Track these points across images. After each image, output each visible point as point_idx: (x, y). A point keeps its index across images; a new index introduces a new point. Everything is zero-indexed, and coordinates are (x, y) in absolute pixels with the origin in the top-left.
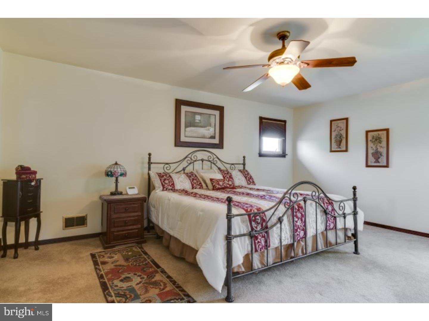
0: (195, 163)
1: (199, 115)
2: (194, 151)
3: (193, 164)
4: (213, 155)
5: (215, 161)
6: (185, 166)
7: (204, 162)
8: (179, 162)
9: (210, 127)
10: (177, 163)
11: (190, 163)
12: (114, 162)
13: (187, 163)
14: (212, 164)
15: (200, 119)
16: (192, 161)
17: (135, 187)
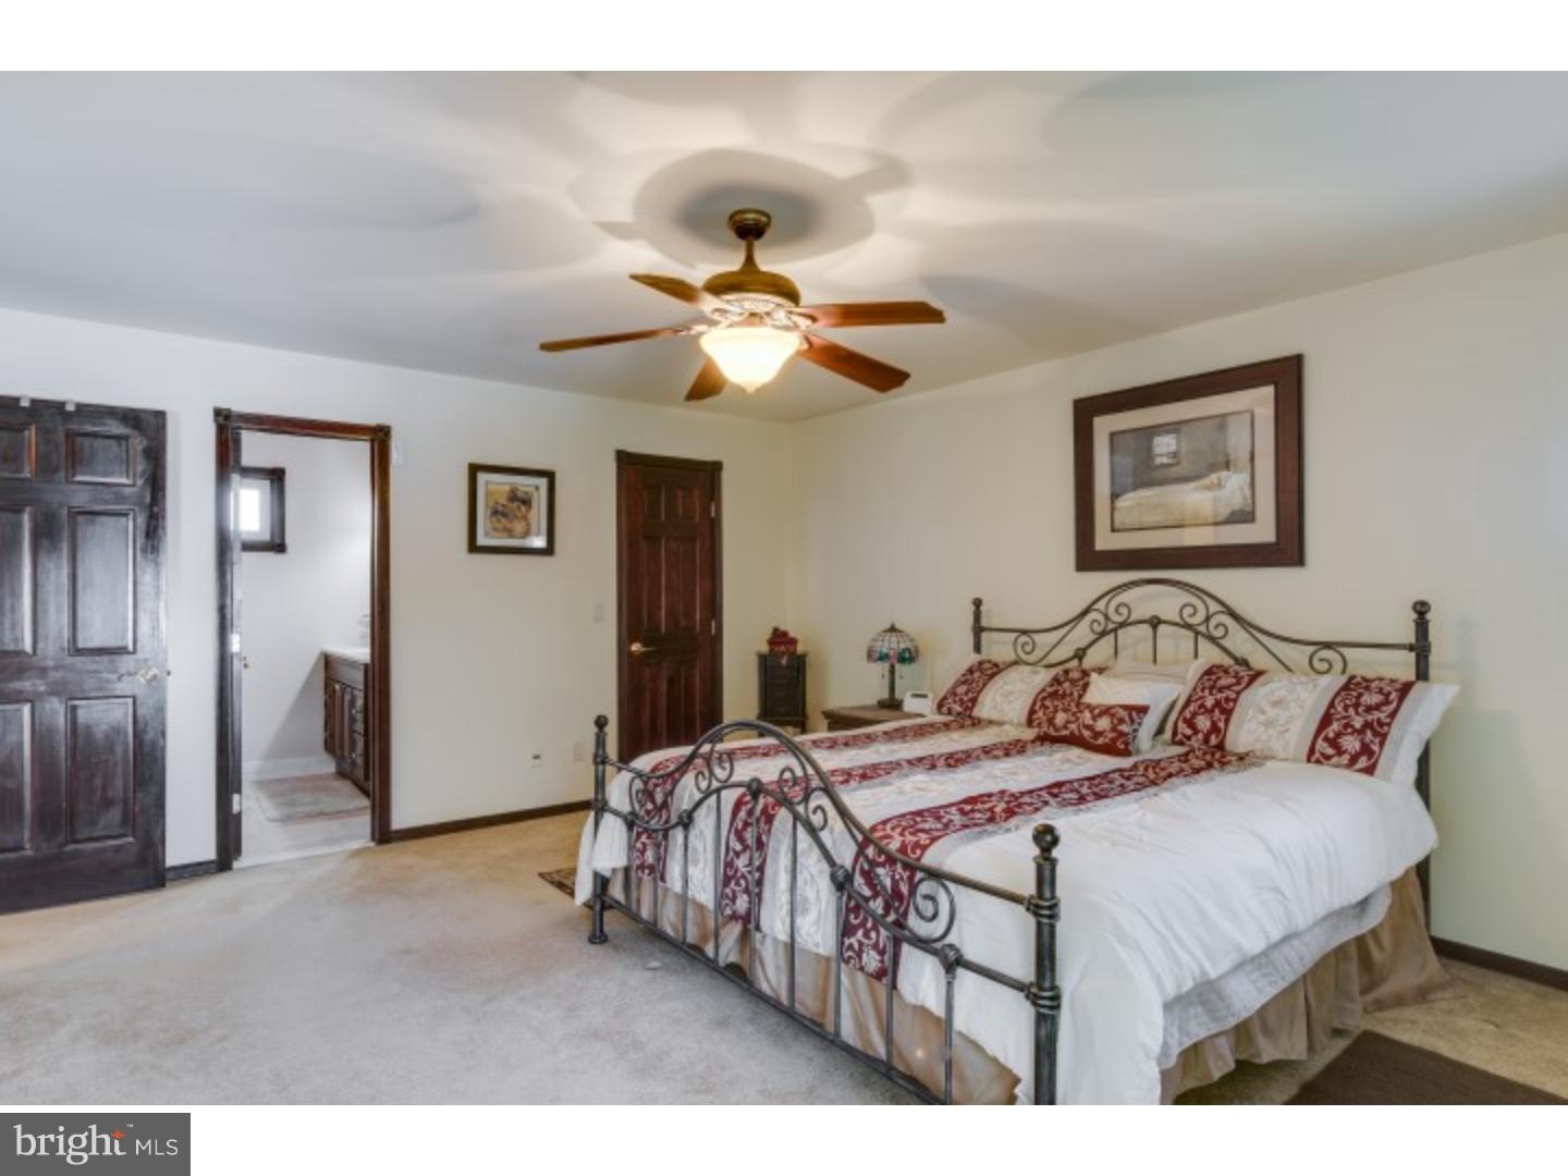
0: (1120, 632)
1: (1168, 432)
2: (1119, 587)
3: (1112, 636)
4: (1205, 598)
5: (1217, 627)
6: (1082, 644)
7: (1162, 628)
8: (1061, 626)
9: (1224, 474)
10: (1055, 632)
11: (1103, 634)
12: (888, 626)
13: (1093, 631)
14: (1200, 638)
15: (1173, 448)
16: (1111, 626)
17: (930, 695)
